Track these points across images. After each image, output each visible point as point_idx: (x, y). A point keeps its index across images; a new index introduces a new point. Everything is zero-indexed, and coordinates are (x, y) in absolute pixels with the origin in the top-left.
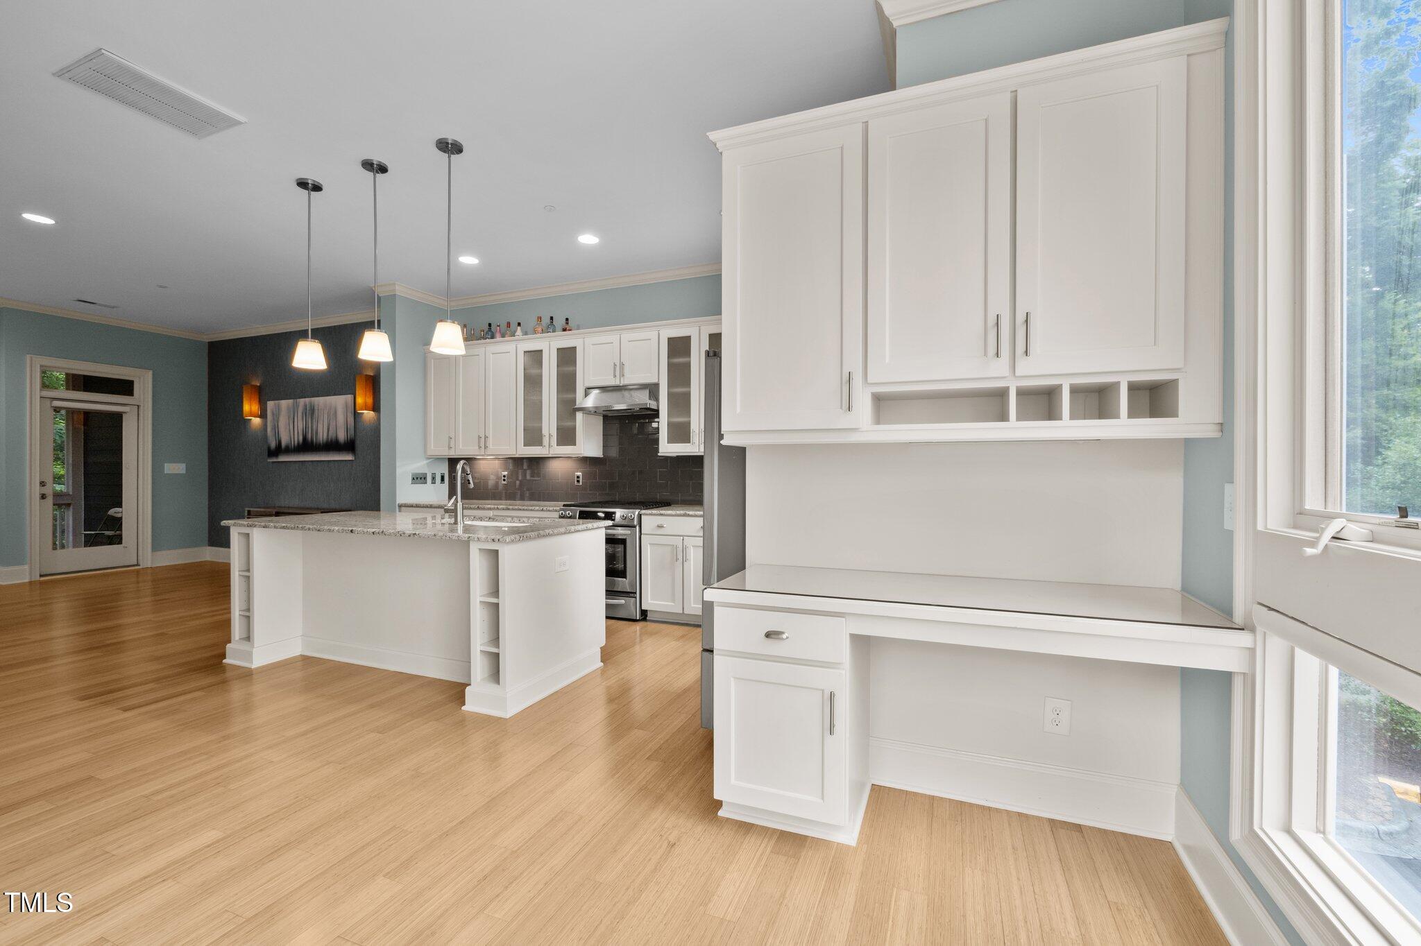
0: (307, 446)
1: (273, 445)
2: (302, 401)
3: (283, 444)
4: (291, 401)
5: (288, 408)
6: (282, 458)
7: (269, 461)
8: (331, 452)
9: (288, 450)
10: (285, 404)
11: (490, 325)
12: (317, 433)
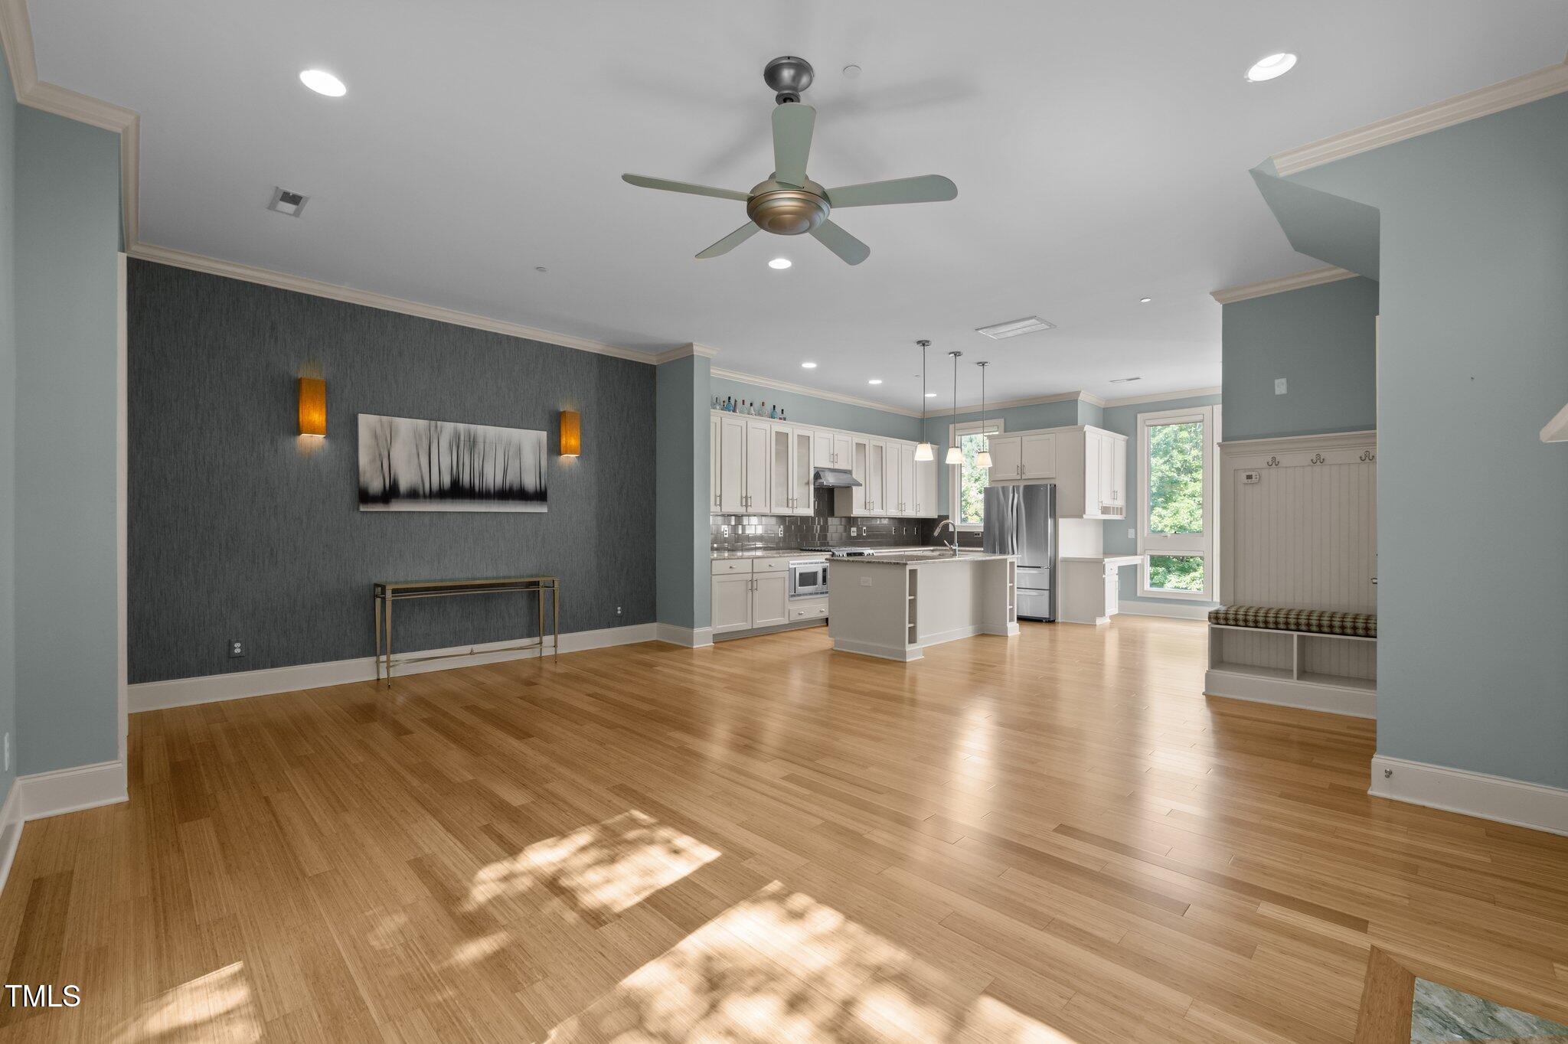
0: (457, 491)
1: (376, 485)
2: (448, 428)
3: (404, 485)
4: (422, 423)
5: (417, 435)
6: (396, 507)
7: (362, 509)
8: (510, 502)
9: (413, 495)
10: (405, 426)
11: (729, 398)
12: (482, 474)
